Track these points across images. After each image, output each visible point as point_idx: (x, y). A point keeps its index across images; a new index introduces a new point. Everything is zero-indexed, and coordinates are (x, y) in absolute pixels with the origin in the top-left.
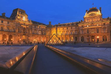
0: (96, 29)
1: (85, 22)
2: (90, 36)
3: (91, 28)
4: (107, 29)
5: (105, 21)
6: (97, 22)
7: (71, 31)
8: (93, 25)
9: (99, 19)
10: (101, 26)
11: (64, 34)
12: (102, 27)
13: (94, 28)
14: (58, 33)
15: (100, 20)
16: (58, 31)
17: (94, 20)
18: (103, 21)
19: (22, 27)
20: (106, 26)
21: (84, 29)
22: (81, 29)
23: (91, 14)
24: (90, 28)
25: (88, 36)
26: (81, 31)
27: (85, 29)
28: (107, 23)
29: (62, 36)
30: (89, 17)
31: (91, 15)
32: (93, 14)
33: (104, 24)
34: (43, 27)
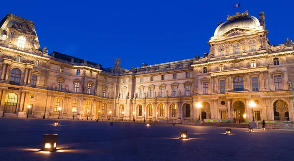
0: (248, 77)
1: (213, 56)
2: (231, 100)
3: (231, 75)
4: (286, 78)
5: (278, 51)
6: (250, 55)
7: (172, 85)
8: (237, 64)
9: (258, 46)
10: (266, 69)
11: (153, 95)
12: (271, 71)
13: (244, 74)
14: (137, 91)
15: (262, 48)
16: (137, 86)
17: (241, 50)
18: (272, 52)
20: (284, 69)
21: (209, 77)
22: (200, 78)
23: (232, 30)
24: (228, 76)
25: (223, 103)
26: (200, 86)
27: (213, 77)
28: (284, 58)
29: (147, 100)
30: (225, 42)
31: (233, 35)
32: (237, 29)
33: (276, 62)
34: (88, 72)
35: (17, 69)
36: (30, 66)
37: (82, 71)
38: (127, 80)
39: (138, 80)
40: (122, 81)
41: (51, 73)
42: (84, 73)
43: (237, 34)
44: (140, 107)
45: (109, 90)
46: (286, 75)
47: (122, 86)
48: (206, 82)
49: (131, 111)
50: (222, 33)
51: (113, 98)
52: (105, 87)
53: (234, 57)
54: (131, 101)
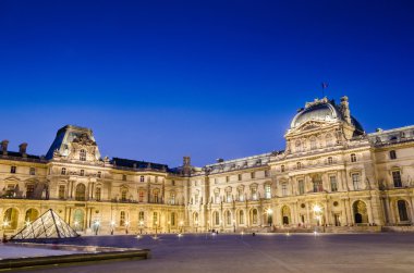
0: (326, 176)
1: (290, 152)
3: (310, 174)
5: (354, 147)
6: (326, 151)
8: (315, 162)
9: (334, 141)
10: (342, 167)
12: (348, 168)
13: (322, 173)
14: (212, 194)
15: (338, 143)
16: (212, 188)
17: (318, 145)
18: (349, 147)
19: (73, 182)
20: (362, 166)
21: (287, 177)
22: (278, 177)
23: (308, 123)
24: (306, 175)
25: (303, 206)
26: (279, 187)
27: (291, 177)
28: (361, 154)
29: (224, 205)
31: (308, 128)
33: (354, 160)
34: (153, 178)
35: (81, 184)
36: (94, 180)
37: (146, 178)
38: (199, 182)
39: (212, 181)
40: (193, 183)
41: (114, 184)
42: (149, 180)
43: (313, 127)
44: (217, 214)
45: (179, 196)
46: (363, 173)
47: (194, 190)
48: (284, 182)
49: (206, 219)
50: (298, 125)
51: (183, 205)
52: (173, 192)
53: (310, 154)
54: (206, 207)
